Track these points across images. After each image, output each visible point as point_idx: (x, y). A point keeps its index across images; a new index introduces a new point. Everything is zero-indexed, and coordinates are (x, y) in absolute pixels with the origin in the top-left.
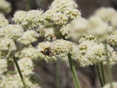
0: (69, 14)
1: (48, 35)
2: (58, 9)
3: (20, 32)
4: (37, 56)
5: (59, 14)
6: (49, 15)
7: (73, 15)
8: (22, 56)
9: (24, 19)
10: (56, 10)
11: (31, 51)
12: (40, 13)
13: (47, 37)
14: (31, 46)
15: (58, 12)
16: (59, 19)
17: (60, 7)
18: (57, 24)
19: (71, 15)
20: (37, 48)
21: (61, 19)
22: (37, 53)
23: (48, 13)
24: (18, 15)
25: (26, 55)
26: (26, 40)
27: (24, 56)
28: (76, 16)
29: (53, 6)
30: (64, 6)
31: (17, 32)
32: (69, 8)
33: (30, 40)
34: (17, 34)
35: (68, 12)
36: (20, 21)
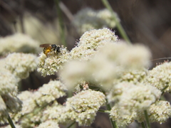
2: (89, 45)
4: (66, 117)
6: (76, 54)
8: (44, 118)
10: (86, 47)
11: (57, 111)
14: (56, 103)
15: (89, 48)
17: (93, 42)
20: (65, 105)
22: (65, 112)
23: (75, 52)
25: (50, 117)
26: (49, 95)
27: (47, 119)
29: (83, 42)
30: (97, 39)
32: (104, 42)
33: (54, 96)
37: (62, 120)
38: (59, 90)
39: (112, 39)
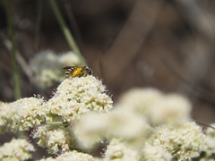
38: (24, 151)
39: (99, 90)
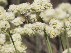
0: (45, 5)
1: (32, 18)
2: (38, 3)
3: (12, 17)
4: (24, 32)
5: (39, 6)
6: (33, 7)
7: (48, 6)
8: (14, 32)
9: (15, 9)
10: (37, 4)
11: (20, 29)
12: (28, 5)
13: (32, 19)
14: (20, 26)
15: (38, 4)
16: (39, 9)
17: (40, 2)
18: (38, 11)
19: (46, 6)
20: (24, 28)
21: (41, 8)
22: (24, 30)
23: (33, 5)
24: (12, 7)
25: (17, 32)
26: (17, 23)
27: (16, 33)
28: (49, 7)
29: (36, 2)
30: (42, 1)
31: (10, 17)
32: (45, 2)
33: (19, 23)
34: (11, 18)
35: (45, 4)
36: (13, 10)
37: (22, 33)
